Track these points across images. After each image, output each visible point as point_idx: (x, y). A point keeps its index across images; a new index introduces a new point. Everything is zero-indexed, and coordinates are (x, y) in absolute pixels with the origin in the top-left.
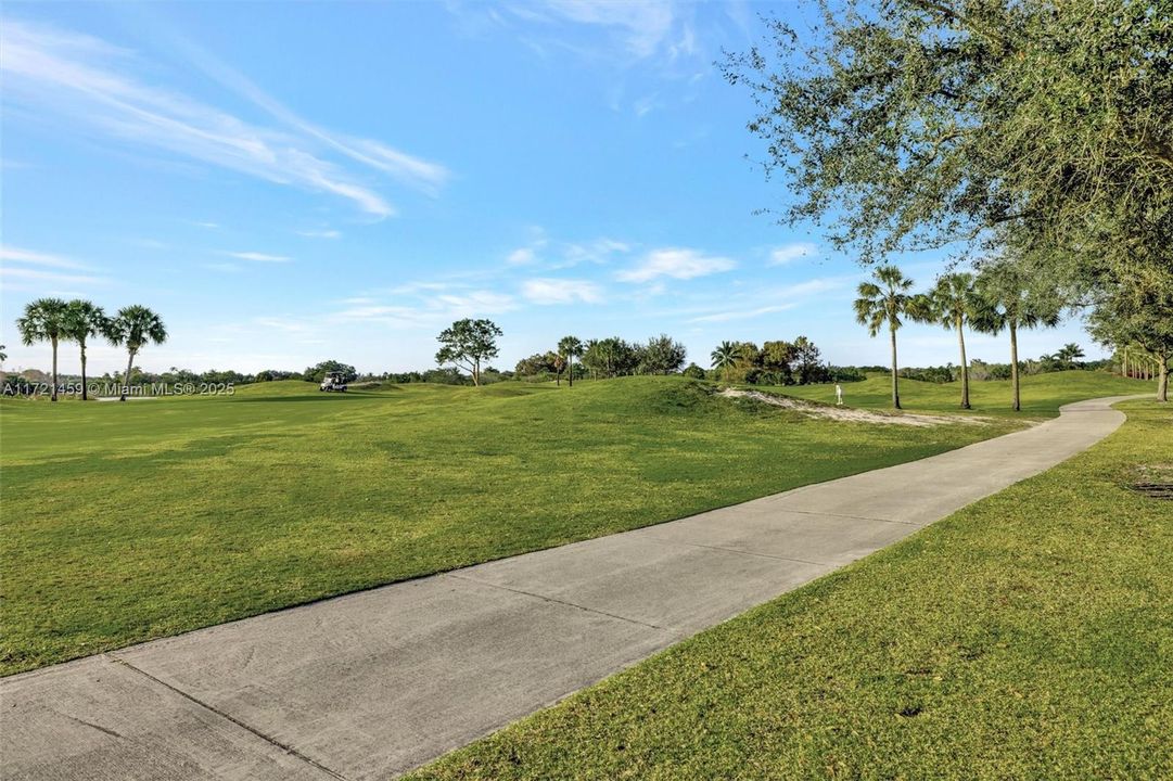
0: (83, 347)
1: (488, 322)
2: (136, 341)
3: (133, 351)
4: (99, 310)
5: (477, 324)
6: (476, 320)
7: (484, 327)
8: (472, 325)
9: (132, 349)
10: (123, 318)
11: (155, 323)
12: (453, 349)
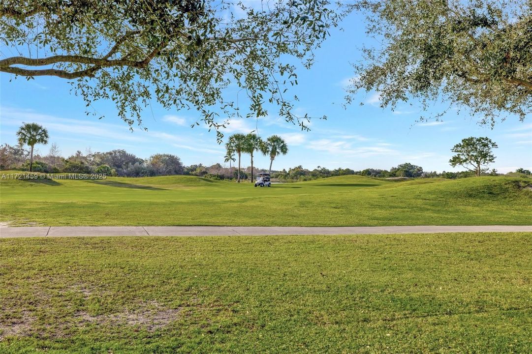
0: (252, 157)
1: (487, 139)
2: (274, 153)
3: (272, 158)
4: (259, 138)
5: (479, 140)
6: (478, 137)
7: (485, 142)
8: (475, 140)
9: (272, 157)
10: (269, 142)
11: (282, 144)
12: (462, 157)
